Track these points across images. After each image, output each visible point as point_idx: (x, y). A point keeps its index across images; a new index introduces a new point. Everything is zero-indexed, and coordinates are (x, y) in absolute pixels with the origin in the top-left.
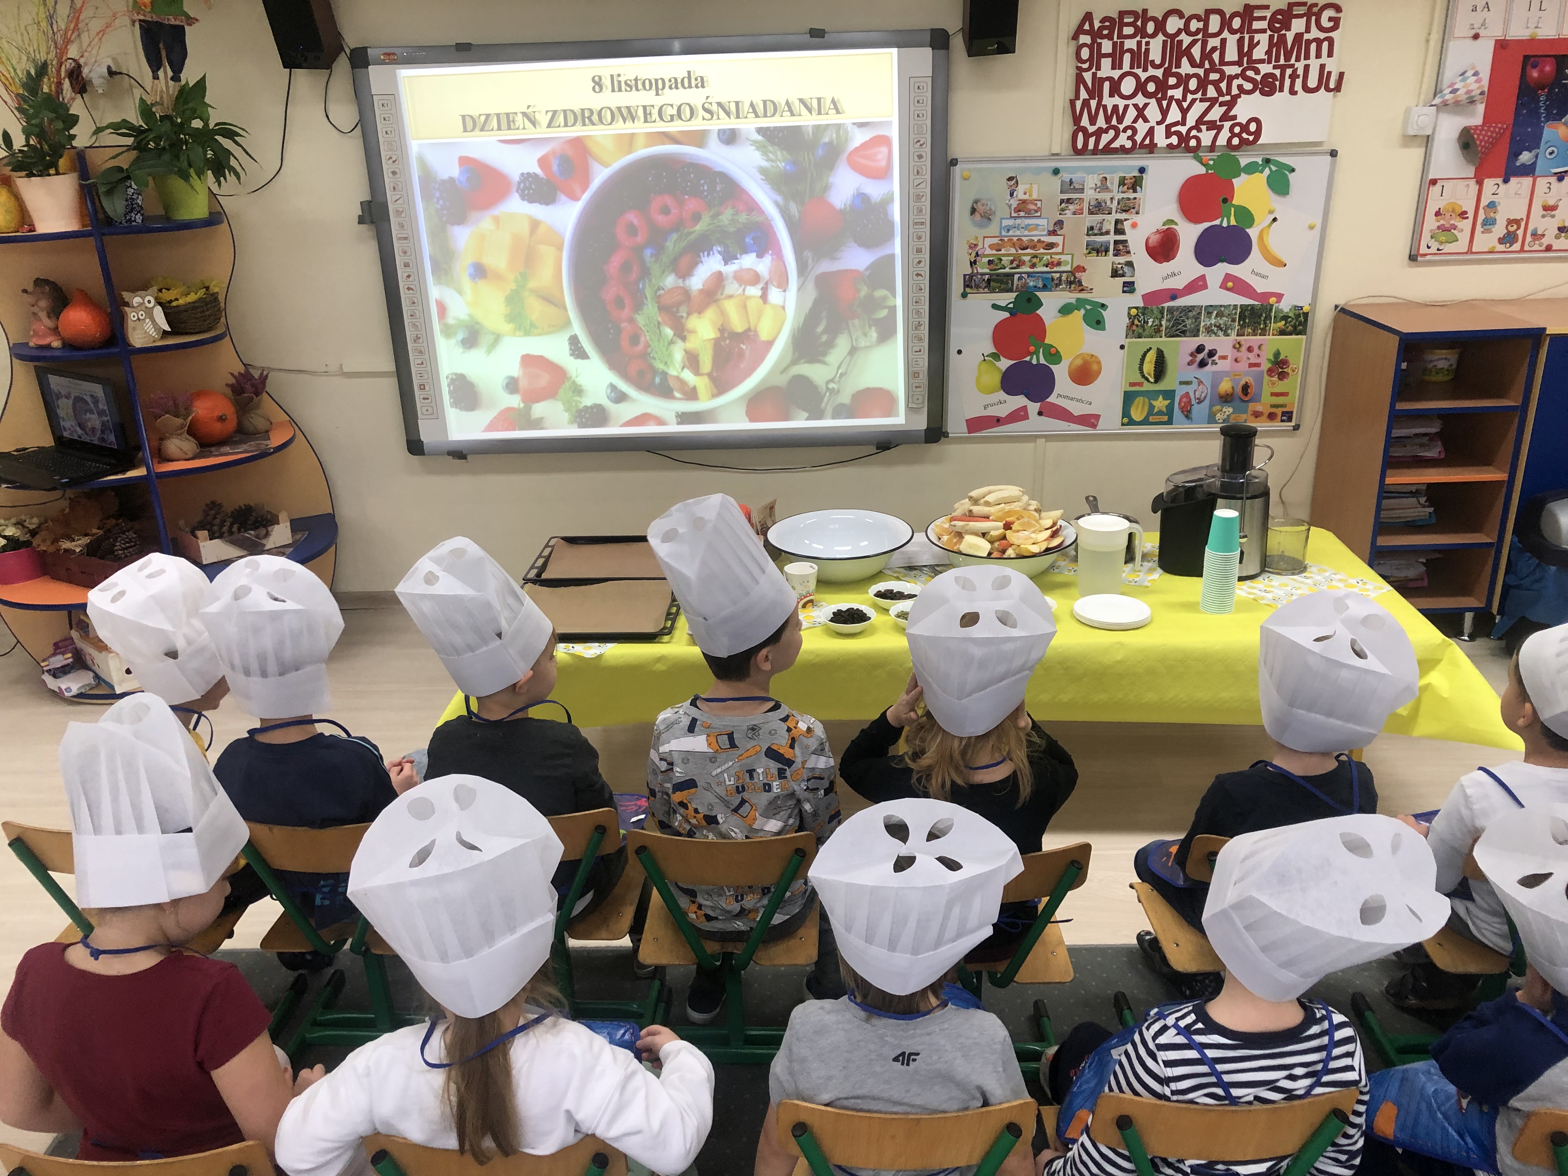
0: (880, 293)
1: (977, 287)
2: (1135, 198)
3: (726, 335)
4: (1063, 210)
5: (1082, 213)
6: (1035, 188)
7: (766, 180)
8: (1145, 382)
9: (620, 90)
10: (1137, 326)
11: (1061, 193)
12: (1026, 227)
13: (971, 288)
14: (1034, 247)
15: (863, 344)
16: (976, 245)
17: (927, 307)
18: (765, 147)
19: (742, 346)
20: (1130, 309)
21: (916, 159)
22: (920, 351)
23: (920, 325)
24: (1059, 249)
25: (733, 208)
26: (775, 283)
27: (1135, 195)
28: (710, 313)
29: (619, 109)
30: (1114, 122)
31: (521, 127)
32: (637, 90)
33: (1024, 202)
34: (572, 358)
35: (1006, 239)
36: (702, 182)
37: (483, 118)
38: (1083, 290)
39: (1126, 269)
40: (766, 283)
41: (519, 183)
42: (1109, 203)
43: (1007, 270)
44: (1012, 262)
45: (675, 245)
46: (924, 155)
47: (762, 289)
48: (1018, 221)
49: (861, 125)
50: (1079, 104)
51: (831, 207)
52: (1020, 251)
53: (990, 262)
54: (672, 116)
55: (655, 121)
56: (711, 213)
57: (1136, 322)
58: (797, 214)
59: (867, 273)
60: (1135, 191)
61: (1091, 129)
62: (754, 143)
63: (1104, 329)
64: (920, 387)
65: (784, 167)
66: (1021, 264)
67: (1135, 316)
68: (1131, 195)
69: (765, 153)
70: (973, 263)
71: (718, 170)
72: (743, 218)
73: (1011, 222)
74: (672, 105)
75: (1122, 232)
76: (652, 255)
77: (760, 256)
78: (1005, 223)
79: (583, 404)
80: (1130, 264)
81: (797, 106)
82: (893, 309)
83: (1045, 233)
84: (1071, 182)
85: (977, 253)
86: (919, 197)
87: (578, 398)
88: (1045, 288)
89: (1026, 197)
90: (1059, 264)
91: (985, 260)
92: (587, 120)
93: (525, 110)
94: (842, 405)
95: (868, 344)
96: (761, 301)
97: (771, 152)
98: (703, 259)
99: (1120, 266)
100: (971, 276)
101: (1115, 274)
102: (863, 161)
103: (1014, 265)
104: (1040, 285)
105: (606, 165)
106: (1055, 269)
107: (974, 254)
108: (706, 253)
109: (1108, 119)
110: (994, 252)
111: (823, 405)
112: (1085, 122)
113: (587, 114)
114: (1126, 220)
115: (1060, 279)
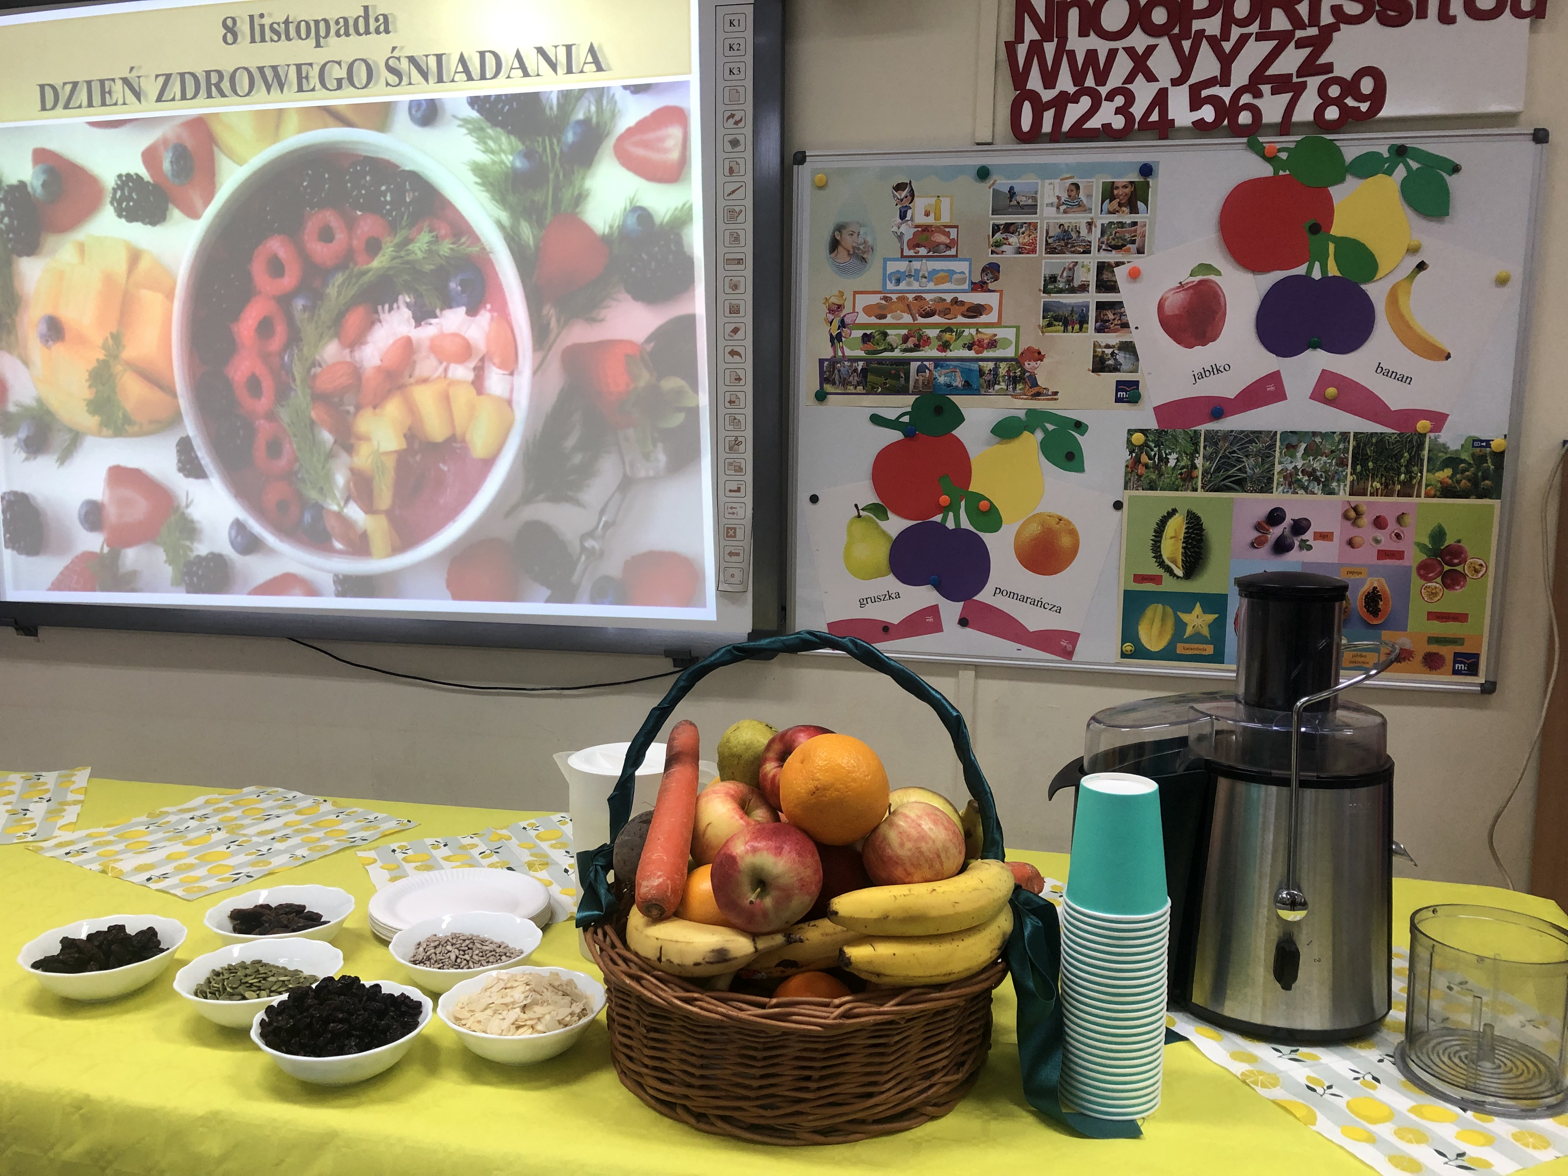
0: (671, 383)
1: (845, 383)
2: (1135, 224)
3: (416, 446)
4: (998, 244)
5: (1034, 251)
6: (945, 203)
7: (483, 184)
8: (1166, 576)
9: (263, 40)
10: (1146, 466)
11: (994, 212)
12: (932, 275)
13: (834, 383)
14: (945, 313)
15: (642, 474)
16: (840, 307)
17: (749, 411)
18: (482, 129)
19: (441, 465)
20: (1131, 432)
21: (728, 147)
22: (738, 490)
23: (737, 442)
24: (992, 317)
25: (430, 231)
26: (496, 360)
27: (1134, 217)
28: (393, 408)
29: (261, 69)
30: (1090, 82)
31: (120, 101)
32: (288, 38)
33: (926, 229)
34: (181, 475)
35: (894, 297)
36: (383, 188)
37: (68, 88)
38: (1038, 394)
39: (1121, 357)
40: (482, 360)
41: (115, 190)
42: (1084, 232)
43: (897, 354)
44: (905, 339)
45: (339, 293)
46: (742, 142)
47: (475, 369)
48: (916, 265)
49: (637, 89)
50: (1022, 51)
51: (587, 229)
52: (921, 320)
53: (866, 338)
54: (339, 81)
55: (313, 90)
56: (397, 240)
57: (1144, 458)
58: (531, 242)
59: (649, 347)
60: (1134, 210)
61: (1047, 95)
62: (466, 122)
63: (1081, 469)
64: (738, 554)
65: (512, 163)
66: (923, 342)
67: (1141, 447)
68: (1127, 218)
69: (482, 140)
70: (836, 339)
71: (407, 168)
72: (446, 248)
73: (903, 266)
74: (339, 63)
75: (1113, 288)
76: (305, 308)
77: (472, 312)
78: (894, 267)
79: (196, 553)
80: (1129, 348)
81: (532, 60)
82: (694, 412)
83: (966, 286)
84: (1012, 193)
85: (842, 321)
86: (733, 215)
87: (188, 543)
88: (968, 388)
89: (930, 220)
90: (993, 344)
91: (858, 334)
92: (213, 88)
93: (126, 74)
94: (607, 579)
95: (651, 473)
96: (473, 391)
97: (491, 138)
98: (382, 316)
99: (1109, 351)
100: (833, 362)
101: (1100, 365)
102: (640, 152)
103: (910, 344)
104: (958, 382)
105: (240, 162)
106: (986, 354)
107: (836, 323)
108: (387, 306)
109: (1078, 77)
110: (873, 320)
111: (575, 578)
112: (1035, 82)
113: (214, 79)
114: (1118, 264)
115: (995, 371)
